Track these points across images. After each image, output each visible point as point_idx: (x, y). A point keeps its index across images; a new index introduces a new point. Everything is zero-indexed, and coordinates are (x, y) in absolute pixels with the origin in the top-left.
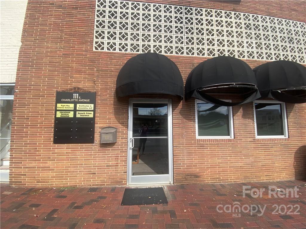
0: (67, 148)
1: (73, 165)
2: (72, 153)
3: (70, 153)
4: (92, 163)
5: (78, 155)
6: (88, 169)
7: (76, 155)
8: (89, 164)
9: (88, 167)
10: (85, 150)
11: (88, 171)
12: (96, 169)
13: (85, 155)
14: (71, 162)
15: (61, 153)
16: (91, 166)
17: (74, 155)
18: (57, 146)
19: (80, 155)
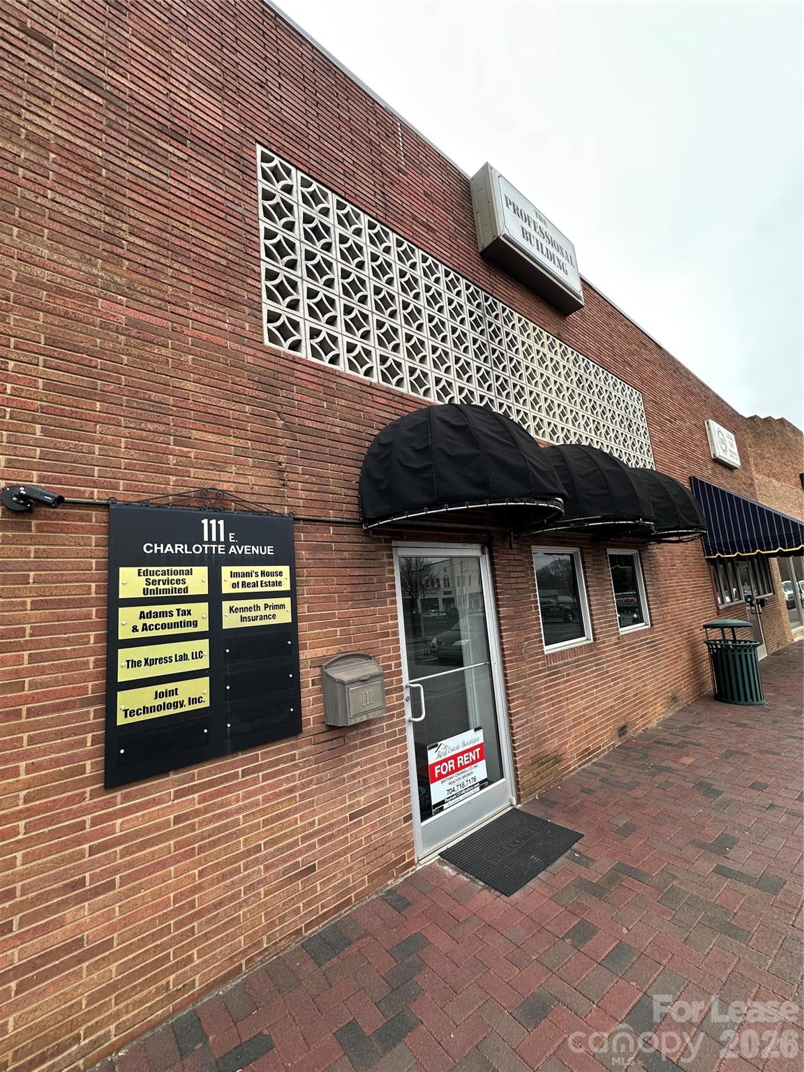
0: (178, 795)
1: (217, 867)
2: (206, 810)
3: (197, 813)
4: (300, 824)
5: (239, 810)
6: (284, 860)
7: (227, 814)
8: (286, 836)
9: (281, 850)
10: (265, 778)
11: (286, 871)
12: (312, 846)
13: (265, 800)
14: (206, 859)
15: (149, 830)
16: (296, 843)
17: (220, 817)
18: (126, 798)
19: (246, 807)
